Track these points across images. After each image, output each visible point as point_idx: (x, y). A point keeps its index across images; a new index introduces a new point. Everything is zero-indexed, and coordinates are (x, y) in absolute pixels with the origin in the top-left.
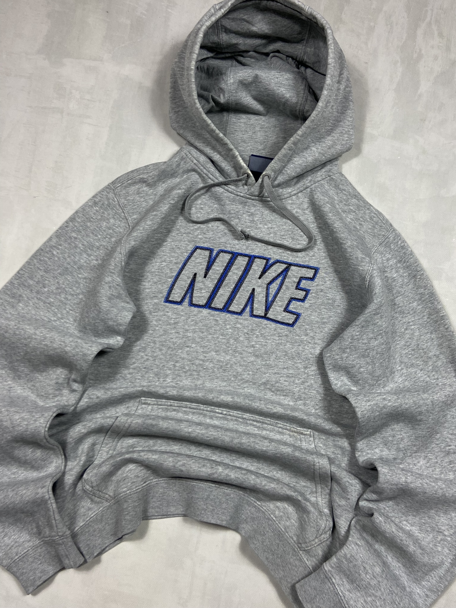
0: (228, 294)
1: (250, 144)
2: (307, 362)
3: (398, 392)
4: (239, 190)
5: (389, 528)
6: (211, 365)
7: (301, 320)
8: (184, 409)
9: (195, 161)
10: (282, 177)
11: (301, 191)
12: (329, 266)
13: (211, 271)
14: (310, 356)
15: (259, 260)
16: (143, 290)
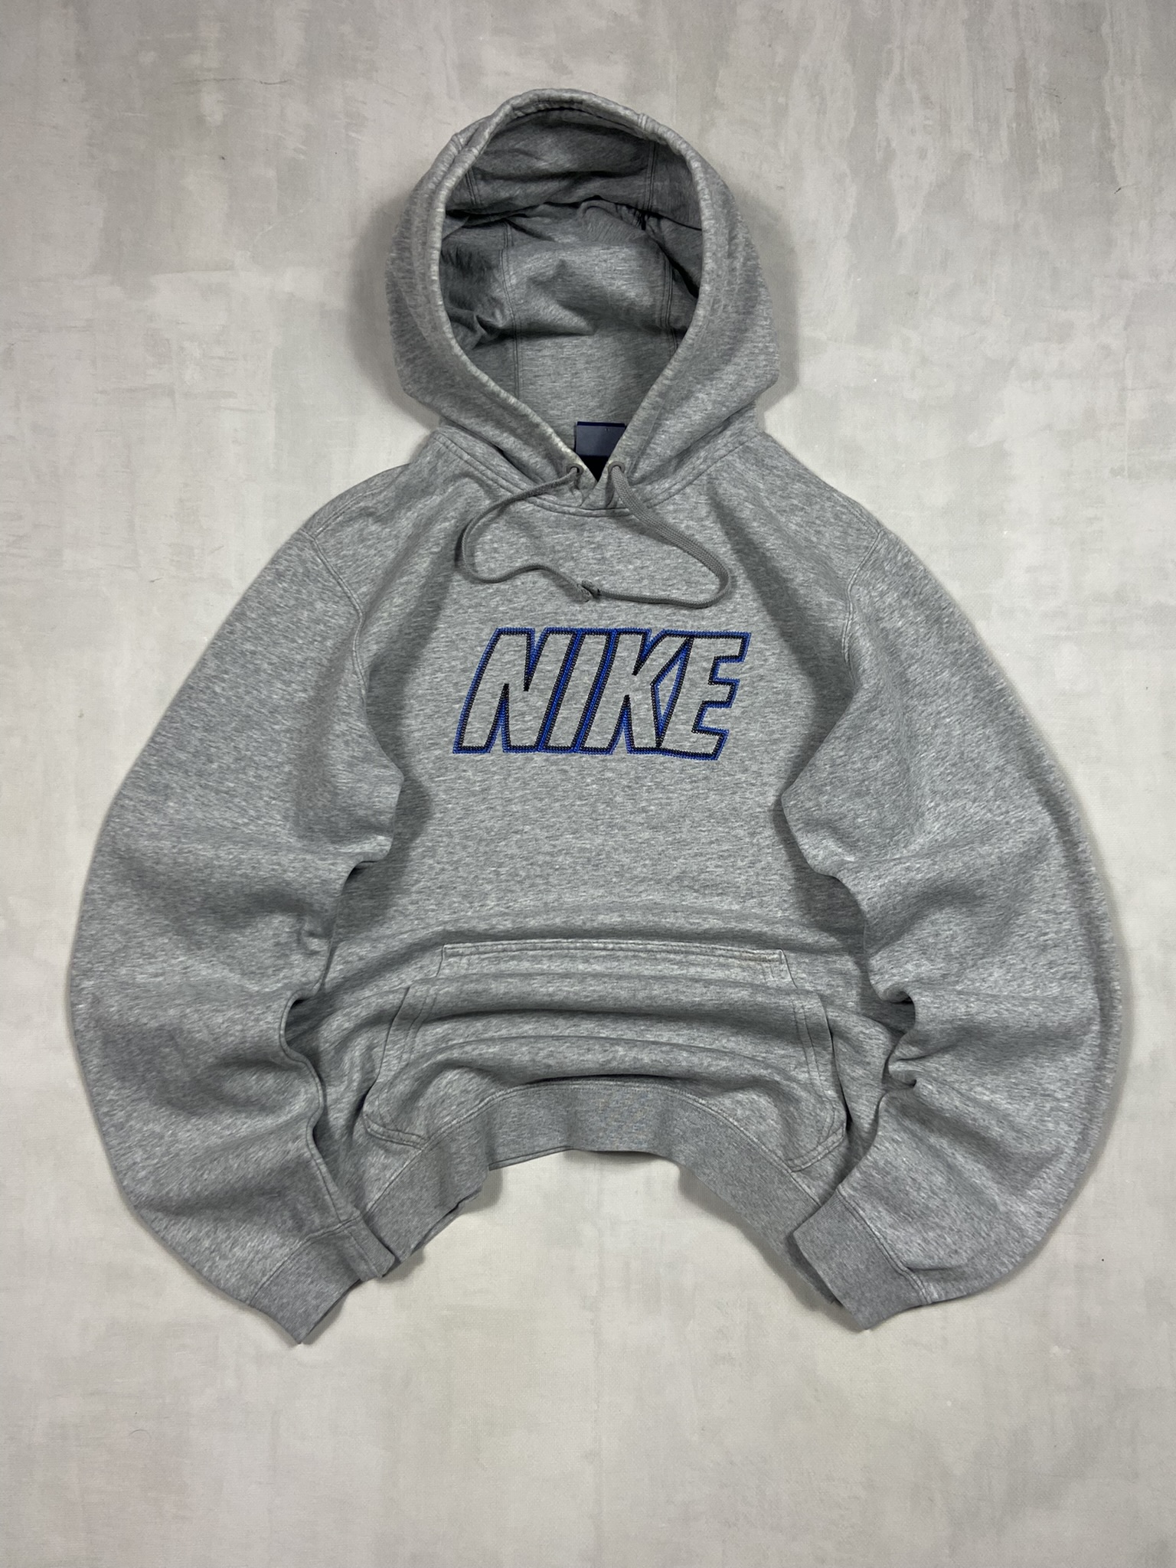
0: (578, 716)
1: (570, 399)
2: (753, 823)
3: (933, 851)
4: (565, 502)
5: (948, 1102)
6: (569, 860)
7: (729, 743)
8: (531, 953)
9: (466, 457)
10: (647, 462)
11: (690, 483)
12: (768, 627)
13: (535, 675)
14: (758, 810)
15: (627, 637)
16: (408, 736)
